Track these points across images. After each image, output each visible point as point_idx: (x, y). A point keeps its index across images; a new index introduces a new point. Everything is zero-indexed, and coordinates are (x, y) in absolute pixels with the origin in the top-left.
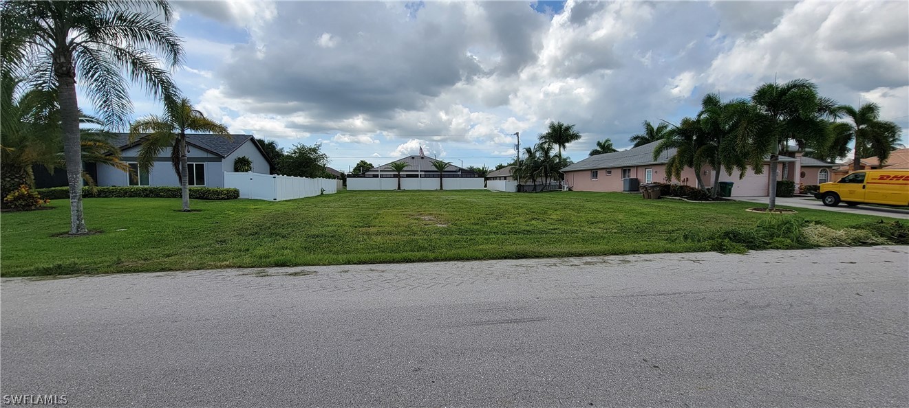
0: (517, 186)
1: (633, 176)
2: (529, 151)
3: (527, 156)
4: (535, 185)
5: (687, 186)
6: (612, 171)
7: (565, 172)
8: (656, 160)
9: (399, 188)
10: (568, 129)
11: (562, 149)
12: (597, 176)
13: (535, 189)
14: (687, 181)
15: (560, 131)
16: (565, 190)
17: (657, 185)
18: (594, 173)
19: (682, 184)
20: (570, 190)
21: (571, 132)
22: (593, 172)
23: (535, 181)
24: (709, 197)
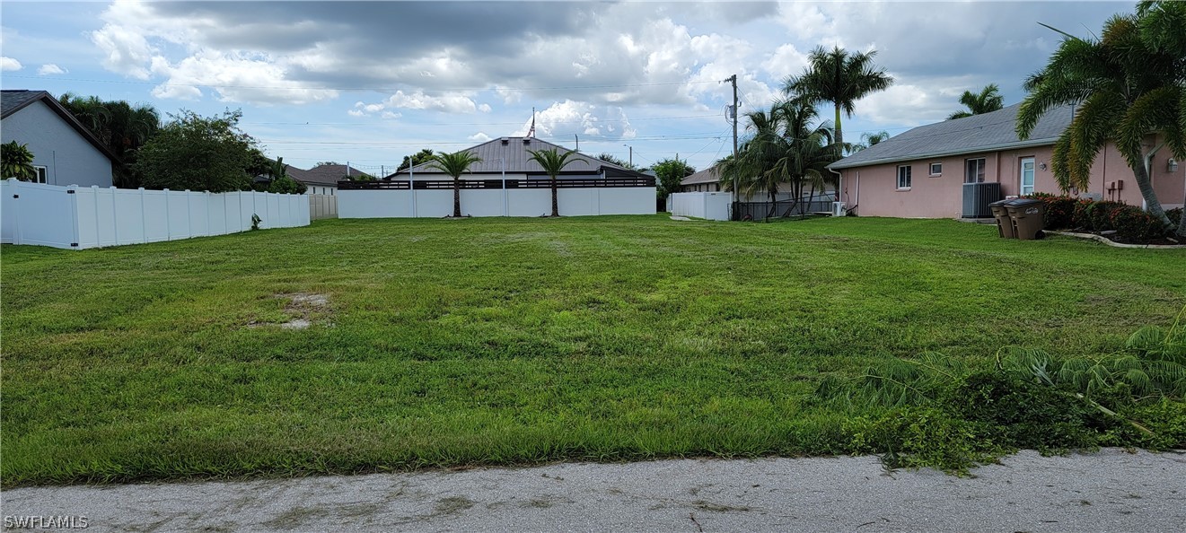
0: (732, 206)
1: (990, 178)
2: (758, 120)
3: (754, 131)
4: (774, 202)
5: (1120, 204)
6: (945, 165)
7: (840, 170)
8: (1024, 135)
9: (457, 213)
10: (859, 61)
11: (843, 112)
12: (909, 181)
13: (774, 212)
14: (1120, 189)
15: (838, 70)
16: (838, 214)
17: (1039, 201)
18: (905, 172)
19: (1107, 198)
20: (851, 214)
21: (866, 69)
22: (903, 169)
23: (773, 192)
24: (1171, 233)
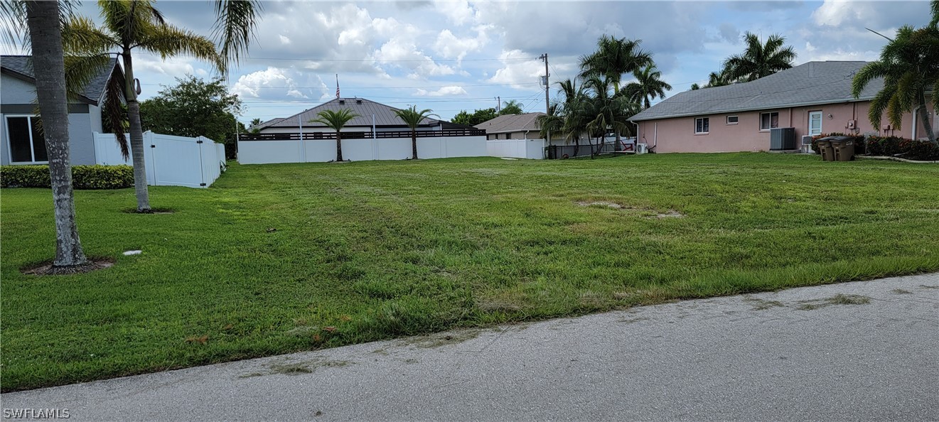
0: (546, 149)
1: (786, 124)
2: (566, 87)
5: (895, 138)
6: (740, 117)
7: (637, 122)
9: (340, 158)
10: (630, 46)
12: (706, 127)
14: (894, 129)
15: (618, 52)
18: (702, 122)
19: (885, 135)
20: (650, 151)
22: (699, 121)
23: (576, 138)
